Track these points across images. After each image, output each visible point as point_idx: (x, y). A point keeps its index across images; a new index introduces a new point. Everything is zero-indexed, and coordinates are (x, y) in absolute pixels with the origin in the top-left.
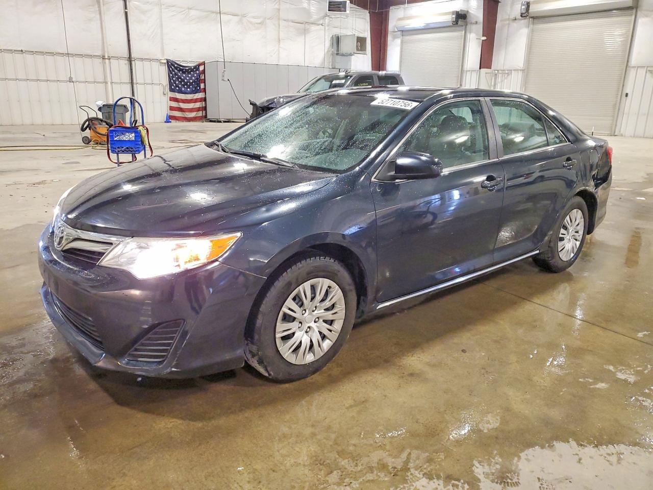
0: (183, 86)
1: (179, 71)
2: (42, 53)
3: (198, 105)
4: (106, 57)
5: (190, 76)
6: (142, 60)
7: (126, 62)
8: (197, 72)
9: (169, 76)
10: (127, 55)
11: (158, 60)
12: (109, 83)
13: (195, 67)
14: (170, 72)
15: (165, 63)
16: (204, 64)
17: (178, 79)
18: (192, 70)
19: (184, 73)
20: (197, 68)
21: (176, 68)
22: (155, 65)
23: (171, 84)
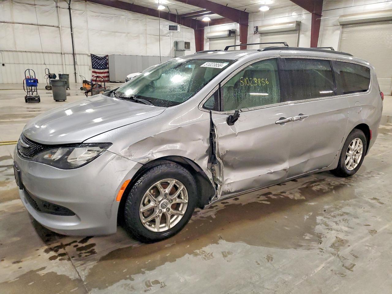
0: (99, 66)
1: (97, 59)
2: (35, 52)
3: (106, 75)
4: (63, 53)
5: (102, 61)
6: (79, 54)
7: (72, 55)
8: (106, 59)
9: (92, 61)
10: (72, 52)
11: (87, 55)
12: (64, 65)
13: (104, 57)
14: (92, 60)
15: (90, 56)
16: (108, 56)
17: (96, 63)
18: (103, 59)
19: (99, 60)
20: (105, 57)
21: (95, 58)
22: (86, 57)
23: (93, 65)
